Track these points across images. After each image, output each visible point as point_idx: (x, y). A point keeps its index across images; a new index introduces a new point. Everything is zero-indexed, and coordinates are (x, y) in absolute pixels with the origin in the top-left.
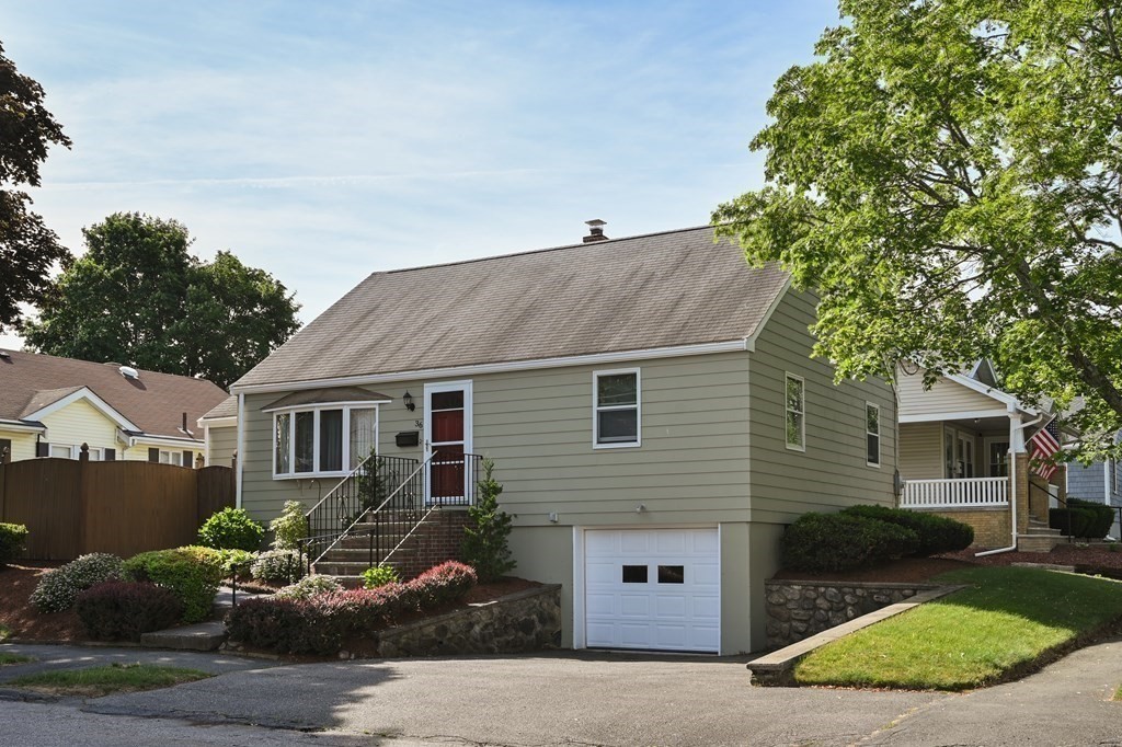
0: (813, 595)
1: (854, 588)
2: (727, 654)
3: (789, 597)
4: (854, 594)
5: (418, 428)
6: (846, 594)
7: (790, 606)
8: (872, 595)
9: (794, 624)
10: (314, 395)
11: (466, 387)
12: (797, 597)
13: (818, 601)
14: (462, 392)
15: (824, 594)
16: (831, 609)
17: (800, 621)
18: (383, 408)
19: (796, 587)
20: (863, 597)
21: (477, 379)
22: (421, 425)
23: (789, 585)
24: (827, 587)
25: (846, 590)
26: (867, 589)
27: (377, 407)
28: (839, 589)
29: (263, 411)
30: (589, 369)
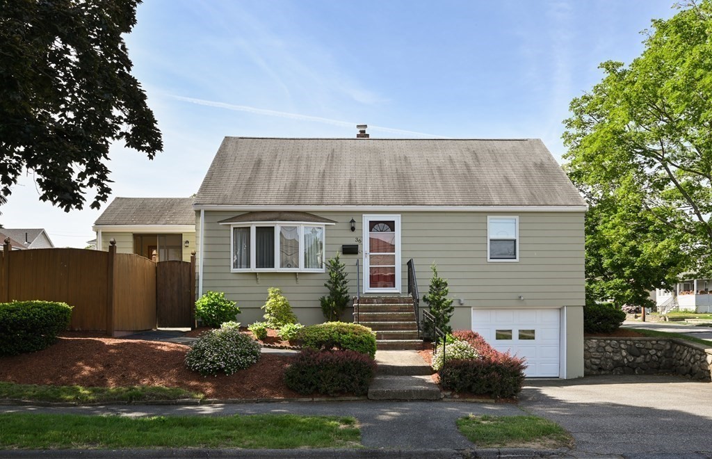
0: (604, 345)
1: (626, 341)
2: (570, 378)
3: (590, 346)
4: (626, 344)
5: (357, 243)
6: (621, 343)
7: (591, 350)
8: (635, 344)
9: (593, 360)
10: (273, 216)
11: (397, 219)
12: (595, 346)
13: (607, 348)
14: (394, 222)
15: (609, 344)
16: (613, 352)
17: (596, 358)
18: (328, 228)
19: (594, 341)
20: (630, 345)
21: (404, 214)
22: (360, 241)
23: (590, 339)
24: (611, 340)
25: (622, 341)
26: (633, 341)
27: (324, 228)
28: (618, 341)
29: (221, 224)
30: (485, 214)
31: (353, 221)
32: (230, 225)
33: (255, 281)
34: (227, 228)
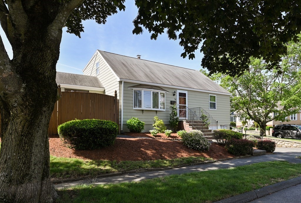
5: (175, 100)
21: (188, 91)
27: (165, 93)
29: (129, 88)
30: (208, 94)
31: (175, 92)
32: (133, 89)
33: (142, 113)
34: (132, 90)
